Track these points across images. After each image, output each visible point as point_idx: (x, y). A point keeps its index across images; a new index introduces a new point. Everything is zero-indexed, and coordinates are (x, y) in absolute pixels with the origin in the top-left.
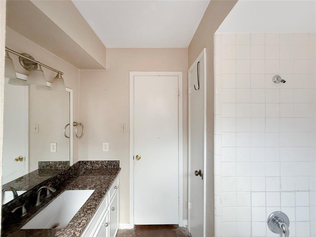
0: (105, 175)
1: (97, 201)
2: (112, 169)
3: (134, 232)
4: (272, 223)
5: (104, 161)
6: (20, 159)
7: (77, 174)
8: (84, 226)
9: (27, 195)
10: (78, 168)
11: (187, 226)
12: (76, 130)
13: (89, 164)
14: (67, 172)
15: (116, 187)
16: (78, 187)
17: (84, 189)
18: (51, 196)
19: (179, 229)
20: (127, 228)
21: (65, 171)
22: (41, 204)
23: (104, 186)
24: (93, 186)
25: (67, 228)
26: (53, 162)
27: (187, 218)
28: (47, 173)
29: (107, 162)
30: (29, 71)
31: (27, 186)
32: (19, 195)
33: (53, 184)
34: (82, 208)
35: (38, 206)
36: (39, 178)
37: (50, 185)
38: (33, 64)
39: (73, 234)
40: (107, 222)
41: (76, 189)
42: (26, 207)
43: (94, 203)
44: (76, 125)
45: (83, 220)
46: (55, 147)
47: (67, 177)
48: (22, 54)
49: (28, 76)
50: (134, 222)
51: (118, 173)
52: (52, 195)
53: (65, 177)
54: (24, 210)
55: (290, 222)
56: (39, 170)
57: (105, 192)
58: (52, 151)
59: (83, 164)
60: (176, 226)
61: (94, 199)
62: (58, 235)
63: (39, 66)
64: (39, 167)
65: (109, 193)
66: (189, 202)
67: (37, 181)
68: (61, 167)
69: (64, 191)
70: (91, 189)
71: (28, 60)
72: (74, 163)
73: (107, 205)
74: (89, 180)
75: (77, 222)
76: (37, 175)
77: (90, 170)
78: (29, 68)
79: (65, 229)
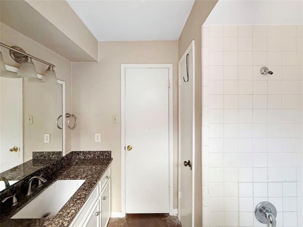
0: (97, 165)
1: (87, 191)
2: (104, 159)
3: (125, 221)
4: (259, 213)
5: (97, 151)
6: (14, 149)
7: (70, 164)
8: (73, 216)
9: (18, 185)
10: (71, 158)
11: (177, 215)
12: (68, 121)
13: (82, 155)
14: (59, 162)
15: (107, 177)
16: (69, 177)
17: (75, 179)
18: (42, 186)
19: (169, 218)
20: (119, 217)
21: (57, 161)
22: (32, 194)
23: (95, 176)
24: (84, 176)
25: (55, 218)
26: (47, 152)
27: (178, 207)
28: (40, 163)
29: (99, 152)
30: (20, 64)
31: (20, 176)
32: (10, 185)
33: (45, 174)
34: (71, 197)
35: (29, 196)
36: (32, 168)
37: (42, 175)
38: (24, 57)
39: (61, 224)
40: (98, 211)
41: (67, 179)
42: (16, 197)
43: (84, 193)
44: (69, 116)
45: (72, 210)
46: (49, 138)
47: (60, 167)
48: (12, 47)
49: (19, 68)
50: (125, 210)
51: (110, 163)
52: (44, 185)
53: (57, 167)
54: (15, 200)
55: (277, 213)
56: (33, 160)
57: (95, 182)
58: (45, 141)
59: (76, 154)
60: (166, 215)
61: (84, 189)
62: (46, 224)
63: (29, 59)
64: (33, 157)
65: (100, 182)
66: (179, 192)
67: (30, 171)
68: (55, 157)
69: (56, 181)
70: (82, 179)
71: (18, 52)
72: (66, 154)
73: (98, 195)
74: (81, 170)
75: (66, 212)
76: (31, 165)
77: (83, 160)
78: (20, 61)
79: (54, 218)
